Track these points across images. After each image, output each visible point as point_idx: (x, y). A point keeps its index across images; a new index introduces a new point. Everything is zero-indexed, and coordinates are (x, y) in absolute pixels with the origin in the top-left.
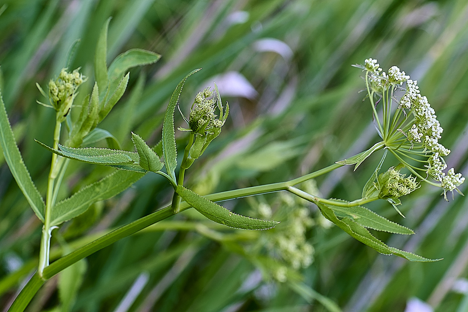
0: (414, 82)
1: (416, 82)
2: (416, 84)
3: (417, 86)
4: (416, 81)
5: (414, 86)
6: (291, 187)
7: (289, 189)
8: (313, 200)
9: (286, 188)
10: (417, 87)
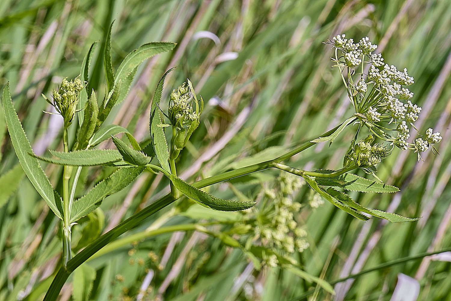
1: (380, 55)
6: (277, 164)
7: (276, 166)
8: (300, 174)
9: (274, 166)
10: (382, 60)
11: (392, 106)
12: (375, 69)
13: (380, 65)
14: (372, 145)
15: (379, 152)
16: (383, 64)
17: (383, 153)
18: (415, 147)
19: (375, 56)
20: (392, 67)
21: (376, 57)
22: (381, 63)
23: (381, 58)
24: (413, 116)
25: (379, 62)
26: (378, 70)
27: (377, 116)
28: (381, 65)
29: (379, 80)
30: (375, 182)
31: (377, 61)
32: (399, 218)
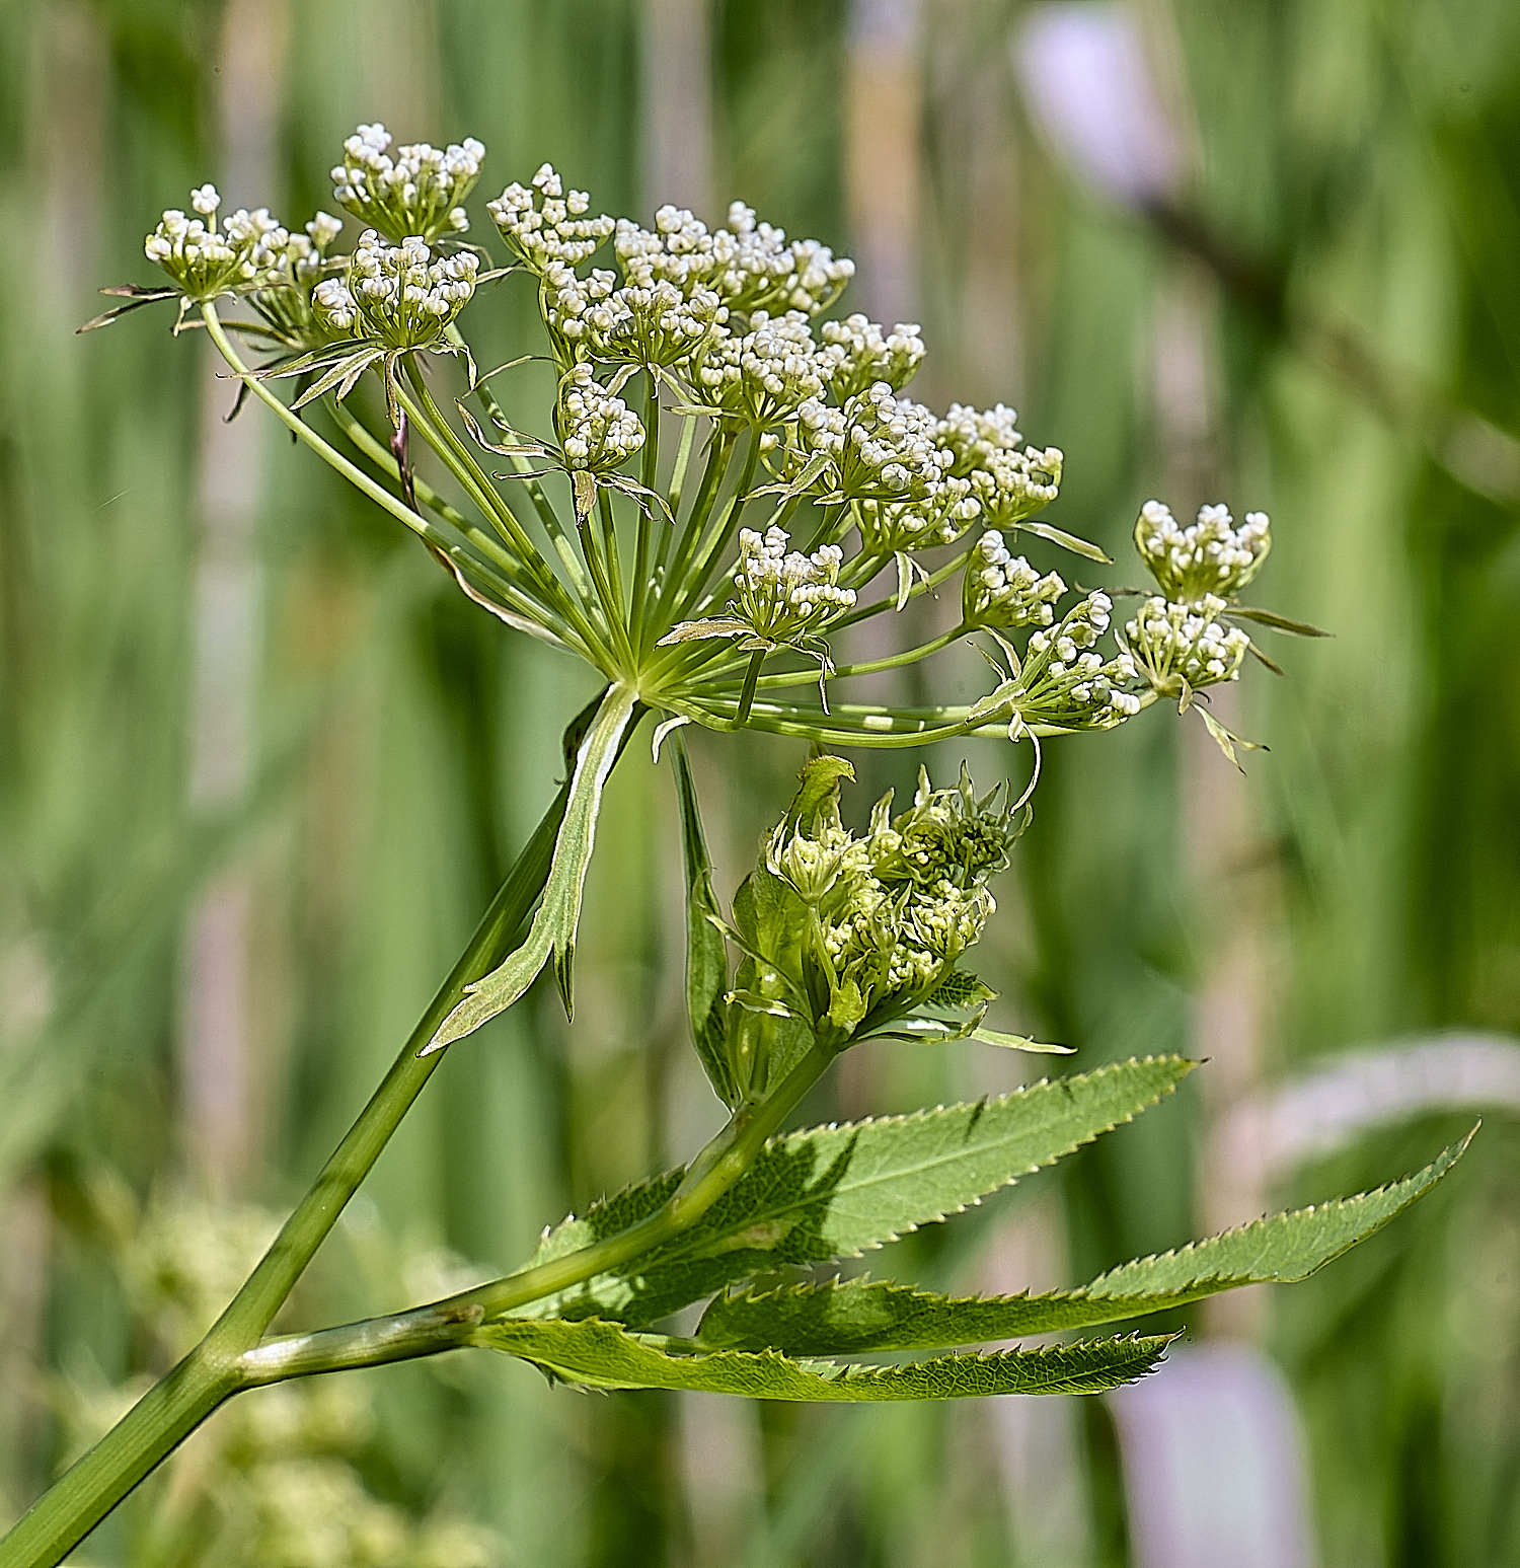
0: (537, 182)
1: (547, 178)
2: (557, 190)
3: (574, 194)
4: (547, 169)
5: (554, 211)
6: (249, 1355)
7: (248, 1375)
8: (445, 1333)
9: (227, 1381)
10: (579, 201)
11: (873, 452)
12: (583, 285)
13: (591, 246)
14: (859, 828)
15: (940, 847)
16: (604, 224)
17: (972, 837)
18: (1155, 680)
19: (518, 201)
20: (668, 216)
21: (528, 202)
22: (585, 227)
23: (565, 197)
24: (1019, 470)
25: (566, 229)
26: (603, 281)
27: (819, 578)
28: (595, 238)
29: (668, 333)
30: (980, 1107)
31: (548, 233)
32: (1314, 1228)
